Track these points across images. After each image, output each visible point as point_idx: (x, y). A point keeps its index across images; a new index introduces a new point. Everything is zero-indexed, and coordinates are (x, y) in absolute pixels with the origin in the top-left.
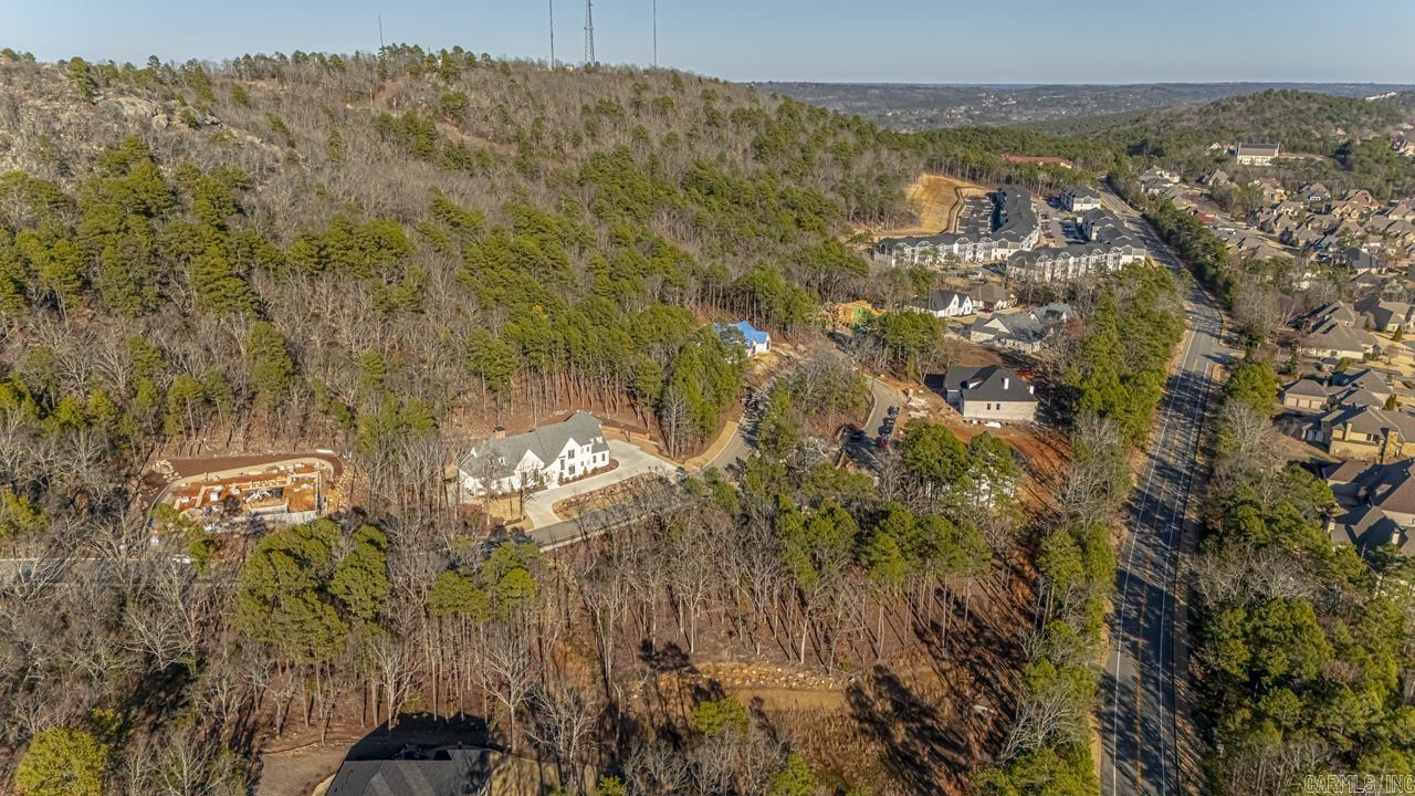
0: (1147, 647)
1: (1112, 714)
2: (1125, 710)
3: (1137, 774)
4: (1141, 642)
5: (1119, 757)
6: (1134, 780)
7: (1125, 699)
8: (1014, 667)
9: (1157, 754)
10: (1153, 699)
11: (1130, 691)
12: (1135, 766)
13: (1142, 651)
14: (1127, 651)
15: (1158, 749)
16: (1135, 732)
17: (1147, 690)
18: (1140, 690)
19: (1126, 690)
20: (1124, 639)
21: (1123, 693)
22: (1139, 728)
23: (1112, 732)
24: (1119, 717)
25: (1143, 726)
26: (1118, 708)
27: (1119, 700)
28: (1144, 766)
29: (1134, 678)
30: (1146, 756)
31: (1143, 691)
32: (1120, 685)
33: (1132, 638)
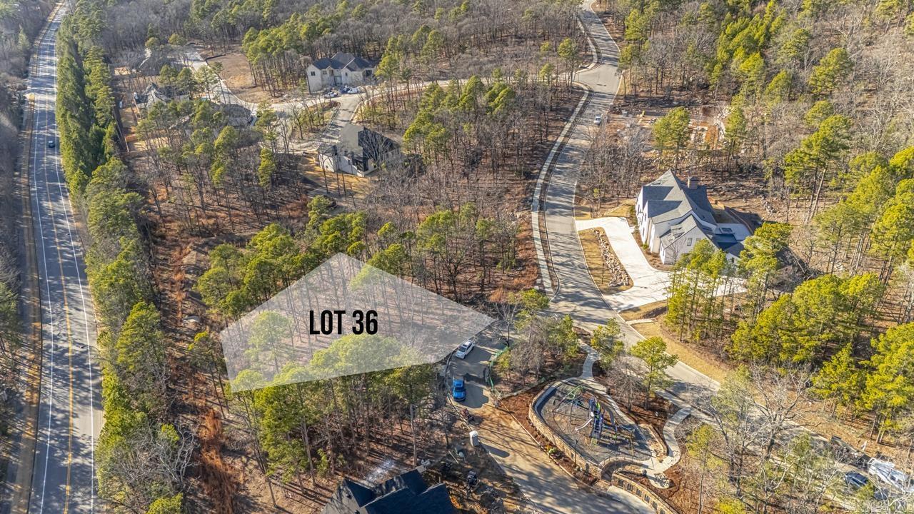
0: (63, 457)
1: (93, 378)
2: (83, 385)
3: (72, 347)
4: (69, 461)
5: (87, 352)
6: (74, 343)
7: (84, 394)
8: (183, 359)
9: (56, 367)
10: (59, 406)
11: (80, 402)
12: (73, 351)
13: (67, 449)
14: (84, 442)
15: (55, 370)
16: (73, 373)
17: (63, 412)
18: (70, 408)
19: (83, 402)
20: (87, 455)
21: (86, 398)
22: (71, 376)
23: (92, 365)
24: (88, 378)
25: (68, 380)
26: (89, 384)
27: (88, 391)
28: (67, 354)
29: (76, 416)
30: (66, 361)
31: (67, 409)
32: (89, 404)
33: (79, 460)
